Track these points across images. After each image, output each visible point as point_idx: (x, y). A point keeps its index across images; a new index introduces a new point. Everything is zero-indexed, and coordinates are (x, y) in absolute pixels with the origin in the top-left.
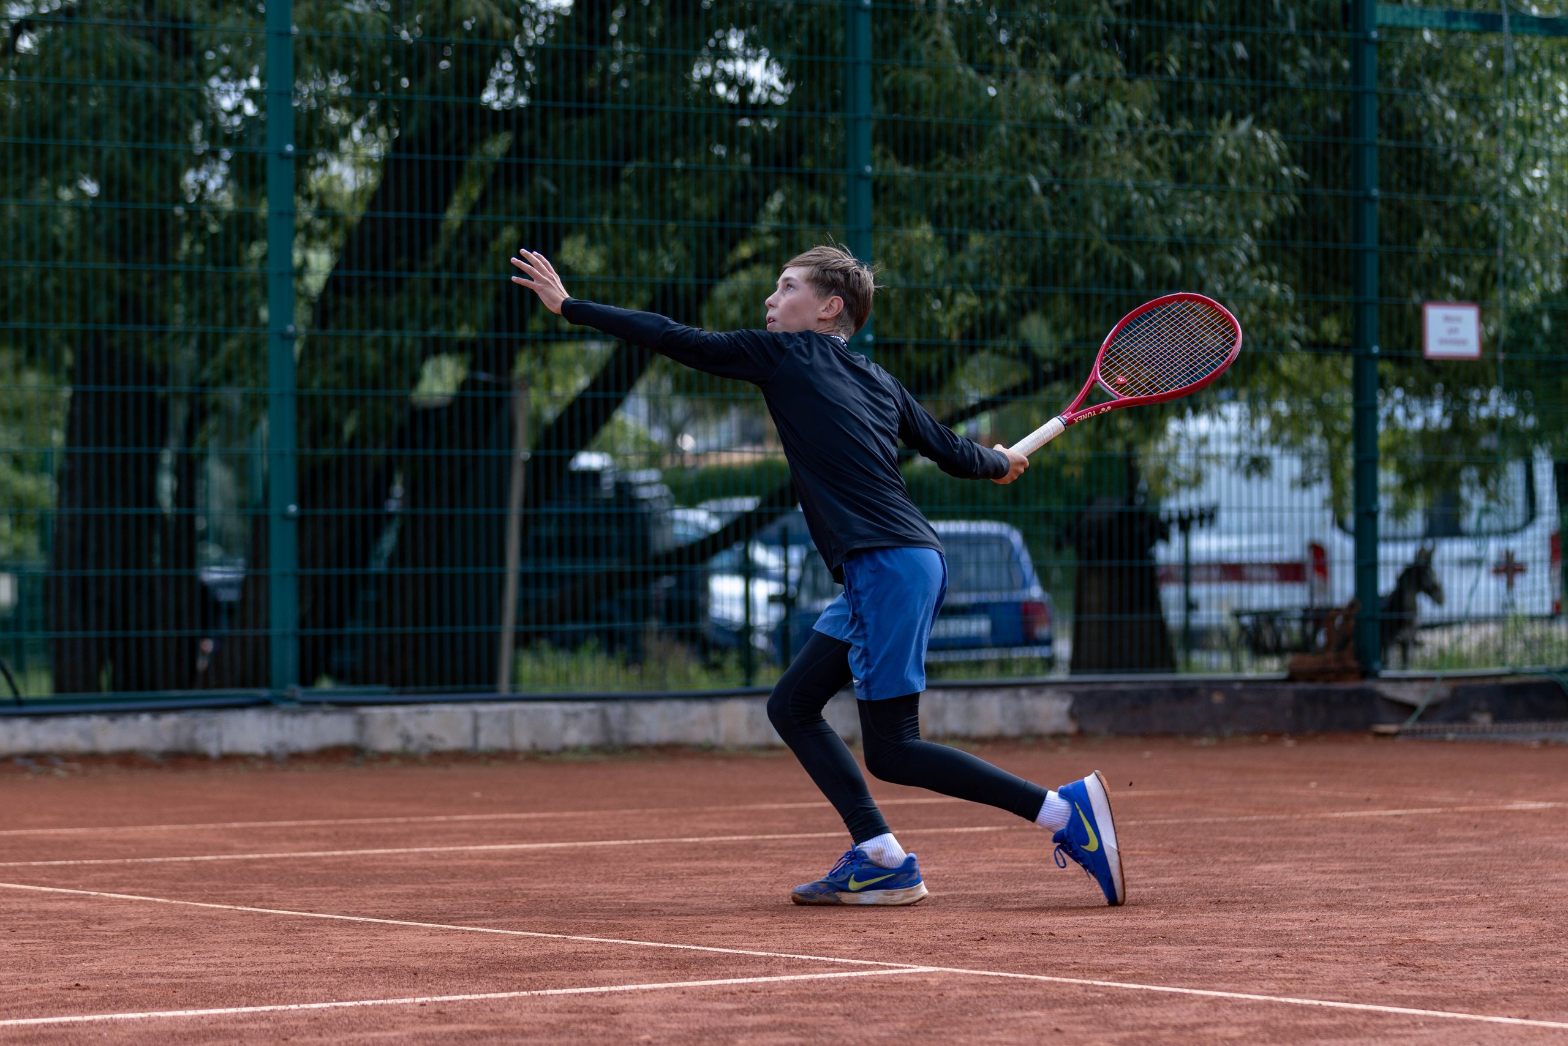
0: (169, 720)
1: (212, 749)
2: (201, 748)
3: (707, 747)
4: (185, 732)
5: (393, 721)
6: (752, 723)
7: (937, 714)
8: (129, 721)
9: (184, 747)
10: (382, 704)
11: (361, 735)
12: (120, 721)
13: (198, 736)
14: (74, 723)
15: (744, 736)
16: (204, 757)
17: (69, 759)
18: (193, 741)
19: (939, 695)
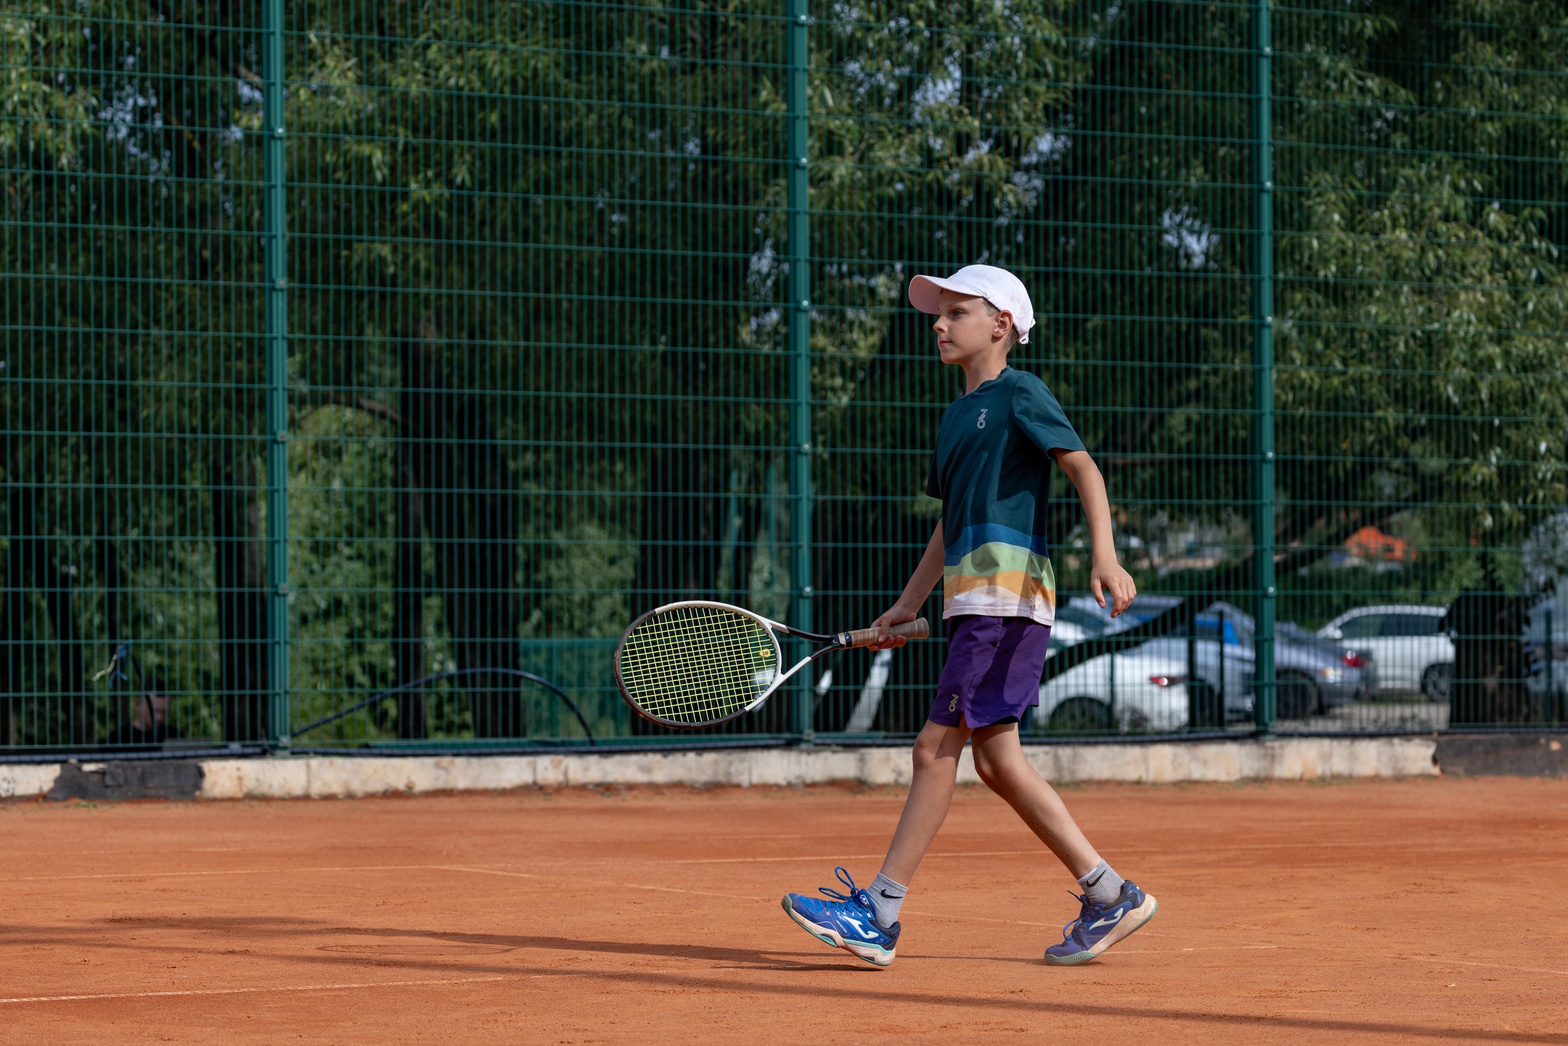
0: (709, 757)
1: (744, 780)
2: (735, 780)
3: (1138, 783)
4: (723, 766)
5: (888, 759)
6: (1175, 763)
7: (1325, 758)
8: (678, 757)
9: (721, 778)
10: (879, 746)
11: (862, 769)
12: (671, 758)
13: (733, 769)
14: (634, 759)
15: (1169, 774)
16: (738, 786)
17: (631, 787)
18: (728, 774)
19: (1326, 742)
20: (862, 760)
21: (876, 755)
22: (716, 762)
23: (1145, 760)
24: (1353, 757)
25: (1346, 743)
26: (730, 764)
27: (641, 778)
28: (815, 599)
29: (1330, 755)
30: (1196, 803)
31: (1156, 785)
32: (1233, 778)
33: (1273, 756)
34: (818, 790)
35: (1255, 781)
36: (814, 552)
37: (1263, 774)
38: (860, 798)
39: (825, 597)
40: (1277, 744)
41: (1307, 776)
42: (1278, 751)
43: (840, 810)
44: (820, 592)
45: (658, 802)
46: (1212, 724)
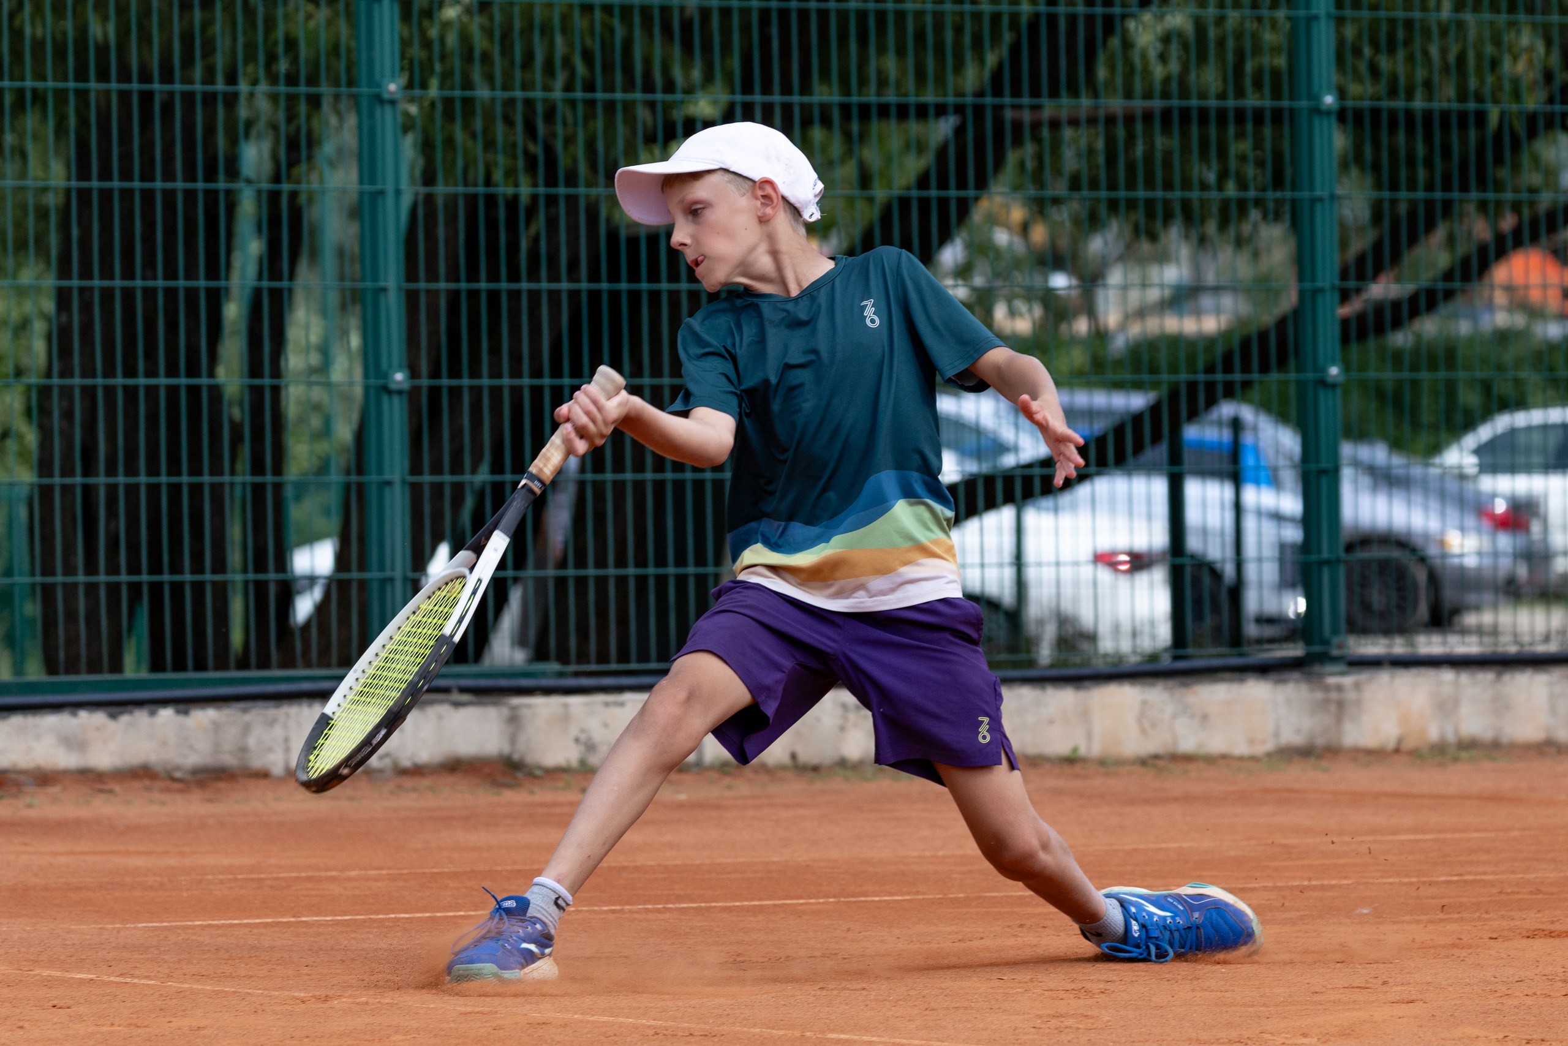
0: (203, 717)
1: (274, 762)
2: (256, 763)
3: (1071, 760)
4: (231, 735)
5: (566, 718)
6: (1145, 720)
7: (1446, 707)
8: (141, 716)
9: (228, 759)
10: (548, 691)
11: (513, 740)
12: (125, 719)
13: (251, 741)
14: (51, 721)
15: (1134, 745)
16: (264, 775)
17: (44, 778)
18: (244, 750)
19: (1447, 676)
20: (514, 720)
21: (543, 707)
22: (217, 726)
23: (1085, 714)
24: (1500, 706)
25: (1486, 677)
26: (247, 729)
27: (65, 759)
28: (413, 394)
29: (1456, 702)
30: (1187, 799)
31: (1107, 764)
32: (1260, 749)
33: (1341, 705)
34: (426, 782)
35: (1306, 753)
36: (411, 299)
37: (1320, 741)
38: (509, 795)
39: (435, 393)
40: (1348, 680)
41: (1408, 745)
42: (1351, 695)
43: (470, 819)
44: (425, 382)
45: (102, 807)
46: (1217, 640)
